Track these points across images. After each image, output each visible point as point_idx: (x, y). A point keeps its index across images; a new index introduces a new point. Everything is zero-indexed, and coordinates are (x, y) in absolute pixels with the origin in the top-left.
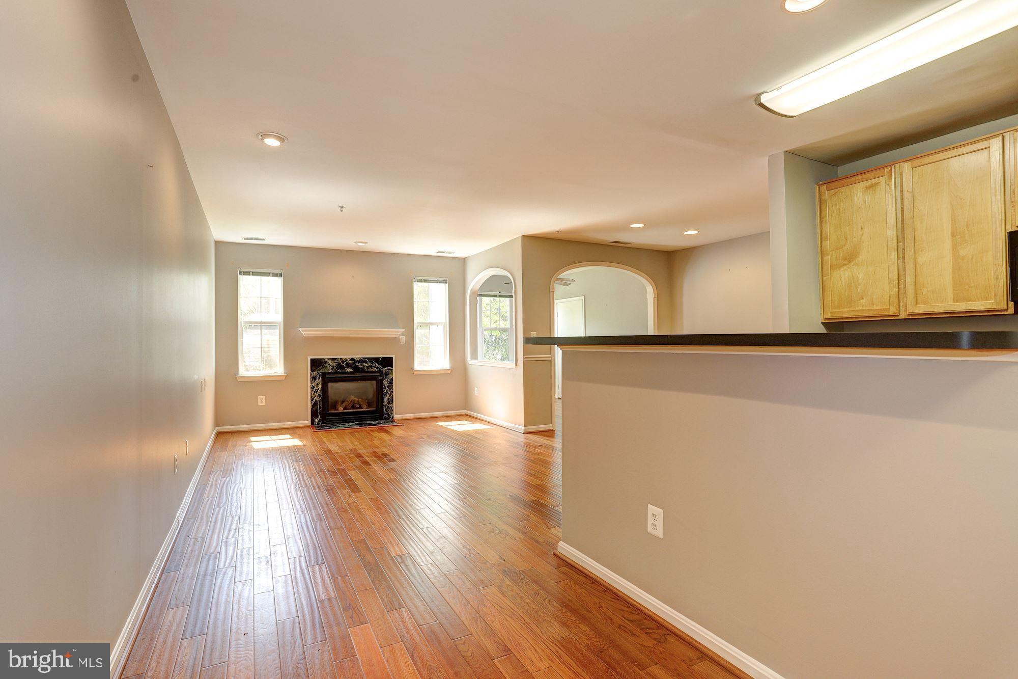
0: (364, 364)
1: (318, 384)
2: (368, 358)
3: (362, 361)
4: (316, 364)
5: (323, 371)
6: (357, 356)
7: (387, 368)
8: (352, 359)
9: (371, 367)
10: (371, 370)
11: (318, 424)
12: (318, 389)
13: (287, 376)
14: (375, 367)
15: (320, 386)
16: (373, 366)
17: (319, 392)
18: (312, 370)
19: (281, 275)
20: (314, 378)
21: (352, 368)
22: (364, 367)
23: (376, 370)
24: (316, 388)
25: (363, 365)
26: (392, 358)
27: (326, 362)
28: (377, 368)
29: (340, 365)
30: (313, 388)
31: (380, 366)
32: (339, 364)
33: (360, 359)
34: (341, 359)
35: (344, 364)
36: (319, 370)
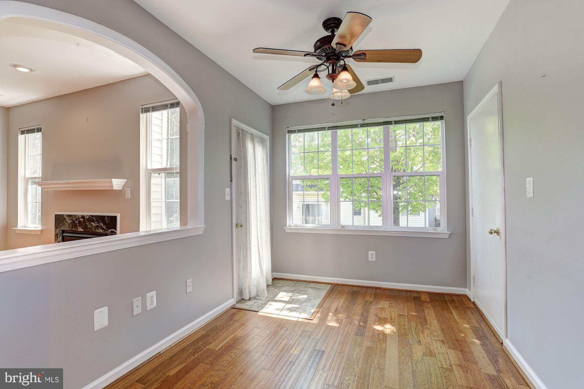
0: (92, 223)
2: (96, 216)
3: (91, 219)
4: (59, 219)
5: (63, 228)
7: (110, 230)
8: (83, 217)
10: (97, 231)
13: (41, 231)
16: (100, 227)
18: (56, 228)
19: (39, 130)
21: (82, 227)
22: (92, 227)
23: (102, 231)
25: (91, 225)
26: (115, 217)
27: (65, 219)
28: (103, 229)
31: (105, 227)
32: (74, 221)
33: (89, 217)
34: (75, 216)
35: (77, 222)
36: (60, 227)
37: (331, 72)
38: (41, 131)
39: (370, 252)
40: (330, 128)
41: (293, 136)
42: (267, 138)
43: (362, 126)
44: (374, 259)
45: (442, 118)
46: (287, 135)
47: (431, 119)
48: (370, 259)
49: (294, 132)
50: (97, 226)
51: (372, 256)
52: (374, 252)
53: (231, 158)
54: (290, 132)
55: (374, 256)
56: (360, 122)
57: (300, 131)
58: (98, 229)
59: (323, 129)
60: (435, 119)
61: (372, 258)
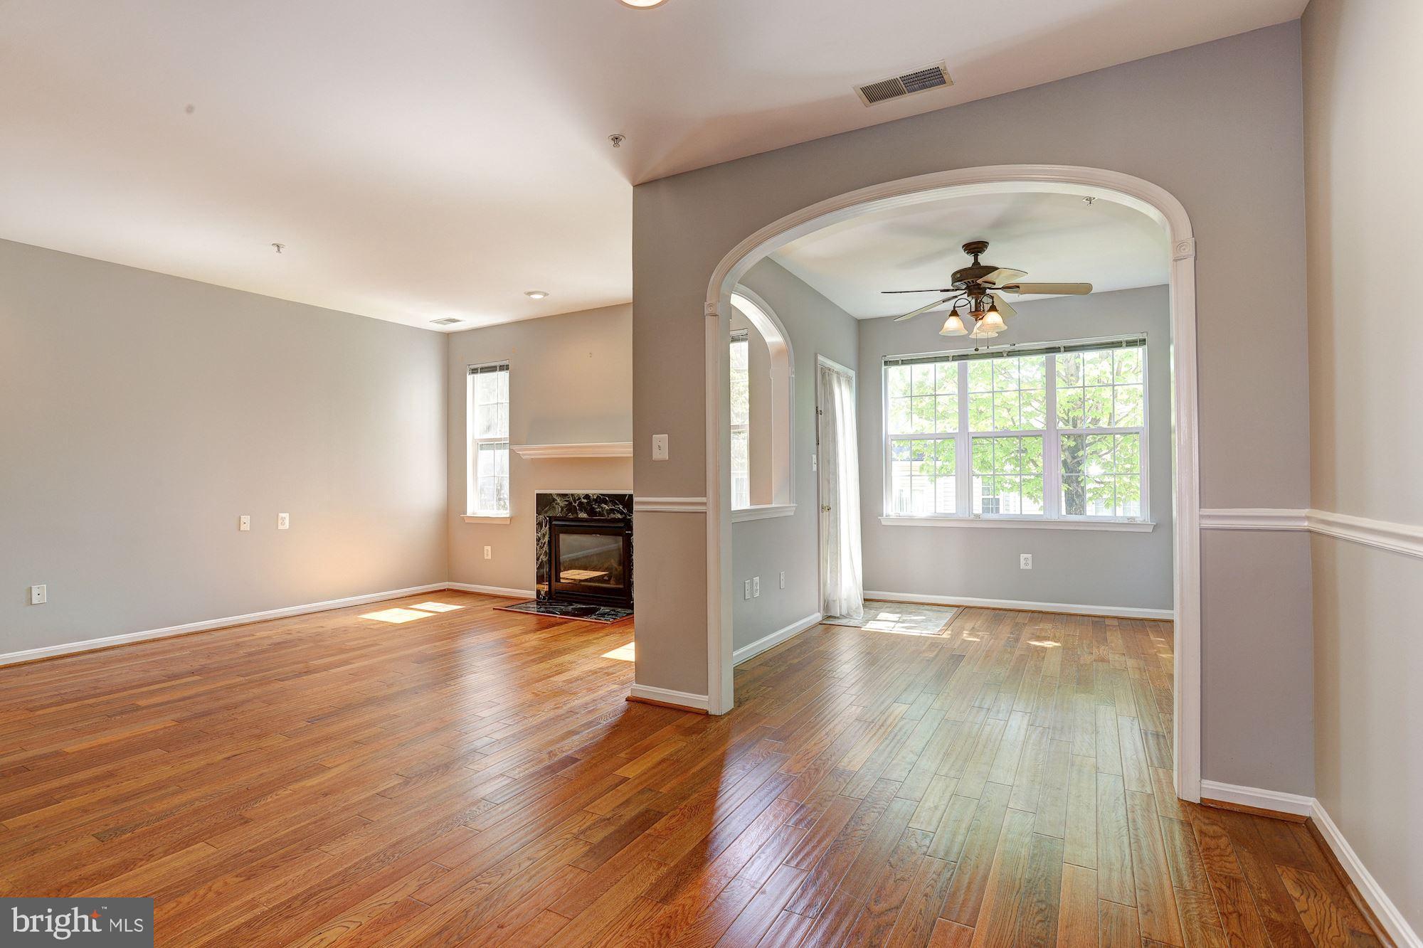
0: (604, 505)
1: (544, 535)
2: (610, 496)
3: (601, 499)
4: (544, 502)
5: (550, 514)
6: (594, 491)
8: (587, 496)
9: (612, 511)
10: (612, 516)
11: (544, 598)
12: (544, 544)
13: (511, 519)
14: (618, 512)
15: (547, 539)
16: (617, 510)
17: (546, 548)
18: (538, 513)
19: (503, 368)
20: (539, 525)
21: (586, 511)
22: (603, 511)
23: (619, 516)
24: (542, 540)
25: (602, 508)
27: (554, 500)
28: (622, 513)
29: (573, 503)
30: (538, 540)
31: (625, 511)
32: (571, 503)
33: (598, 496)
34: (572, 495)
35: (576, 505)
36: (546, 512)
37: (973, 310)
38: (507, 369)
39: (1023, 556)
40: (955, 358)
41: (893, 371)
42: (852, 373)
43: (1010, 354)
44: (1030, 567)
45: (1143, 342)
46: (883, 367)
47: (1124, 344)
48: (1022, 566)
49: (896, 363)
50: (611, 510)
51: (1026, 561)
52: (1029, 556)
53: (817, 411)
54: (886, 363)
55: (1030, 562)
56: (1007, 347)
57: (904, 362)
58: (614, 514)
59: (946, 359)
60: (1131, 344)
61: (1026, 564)
